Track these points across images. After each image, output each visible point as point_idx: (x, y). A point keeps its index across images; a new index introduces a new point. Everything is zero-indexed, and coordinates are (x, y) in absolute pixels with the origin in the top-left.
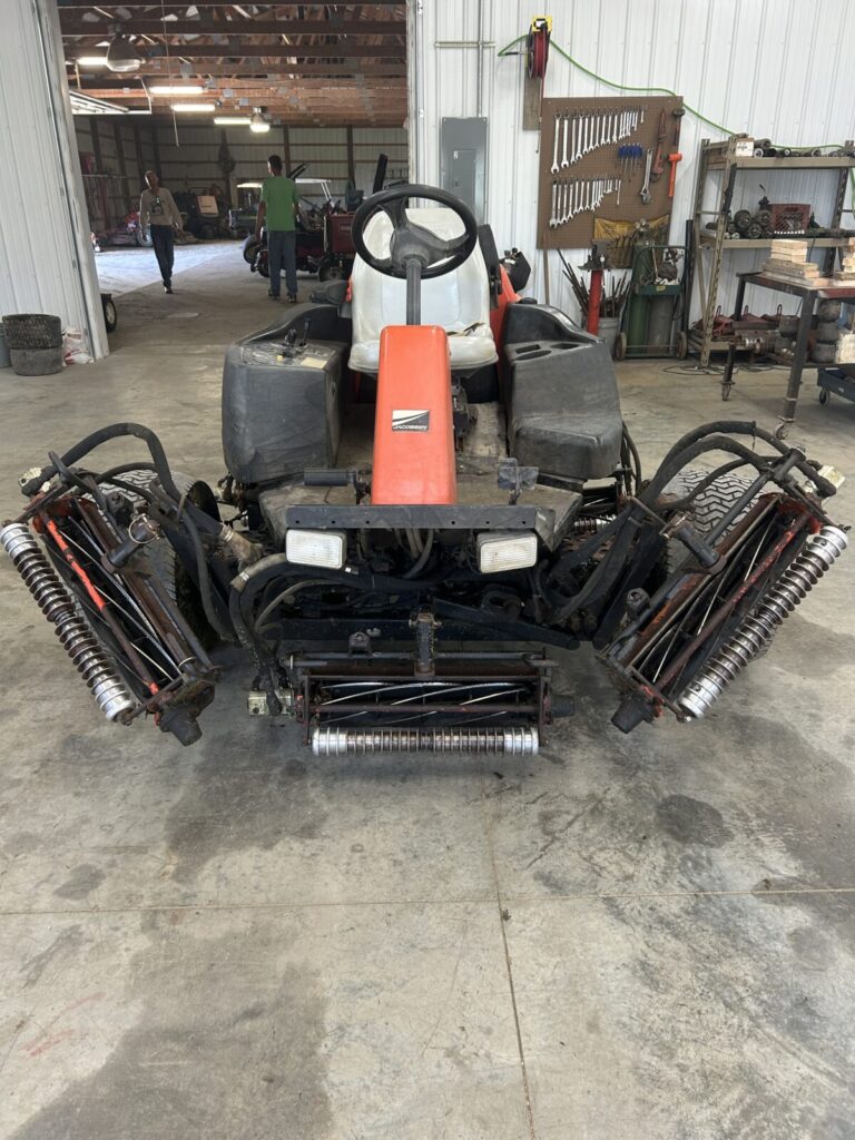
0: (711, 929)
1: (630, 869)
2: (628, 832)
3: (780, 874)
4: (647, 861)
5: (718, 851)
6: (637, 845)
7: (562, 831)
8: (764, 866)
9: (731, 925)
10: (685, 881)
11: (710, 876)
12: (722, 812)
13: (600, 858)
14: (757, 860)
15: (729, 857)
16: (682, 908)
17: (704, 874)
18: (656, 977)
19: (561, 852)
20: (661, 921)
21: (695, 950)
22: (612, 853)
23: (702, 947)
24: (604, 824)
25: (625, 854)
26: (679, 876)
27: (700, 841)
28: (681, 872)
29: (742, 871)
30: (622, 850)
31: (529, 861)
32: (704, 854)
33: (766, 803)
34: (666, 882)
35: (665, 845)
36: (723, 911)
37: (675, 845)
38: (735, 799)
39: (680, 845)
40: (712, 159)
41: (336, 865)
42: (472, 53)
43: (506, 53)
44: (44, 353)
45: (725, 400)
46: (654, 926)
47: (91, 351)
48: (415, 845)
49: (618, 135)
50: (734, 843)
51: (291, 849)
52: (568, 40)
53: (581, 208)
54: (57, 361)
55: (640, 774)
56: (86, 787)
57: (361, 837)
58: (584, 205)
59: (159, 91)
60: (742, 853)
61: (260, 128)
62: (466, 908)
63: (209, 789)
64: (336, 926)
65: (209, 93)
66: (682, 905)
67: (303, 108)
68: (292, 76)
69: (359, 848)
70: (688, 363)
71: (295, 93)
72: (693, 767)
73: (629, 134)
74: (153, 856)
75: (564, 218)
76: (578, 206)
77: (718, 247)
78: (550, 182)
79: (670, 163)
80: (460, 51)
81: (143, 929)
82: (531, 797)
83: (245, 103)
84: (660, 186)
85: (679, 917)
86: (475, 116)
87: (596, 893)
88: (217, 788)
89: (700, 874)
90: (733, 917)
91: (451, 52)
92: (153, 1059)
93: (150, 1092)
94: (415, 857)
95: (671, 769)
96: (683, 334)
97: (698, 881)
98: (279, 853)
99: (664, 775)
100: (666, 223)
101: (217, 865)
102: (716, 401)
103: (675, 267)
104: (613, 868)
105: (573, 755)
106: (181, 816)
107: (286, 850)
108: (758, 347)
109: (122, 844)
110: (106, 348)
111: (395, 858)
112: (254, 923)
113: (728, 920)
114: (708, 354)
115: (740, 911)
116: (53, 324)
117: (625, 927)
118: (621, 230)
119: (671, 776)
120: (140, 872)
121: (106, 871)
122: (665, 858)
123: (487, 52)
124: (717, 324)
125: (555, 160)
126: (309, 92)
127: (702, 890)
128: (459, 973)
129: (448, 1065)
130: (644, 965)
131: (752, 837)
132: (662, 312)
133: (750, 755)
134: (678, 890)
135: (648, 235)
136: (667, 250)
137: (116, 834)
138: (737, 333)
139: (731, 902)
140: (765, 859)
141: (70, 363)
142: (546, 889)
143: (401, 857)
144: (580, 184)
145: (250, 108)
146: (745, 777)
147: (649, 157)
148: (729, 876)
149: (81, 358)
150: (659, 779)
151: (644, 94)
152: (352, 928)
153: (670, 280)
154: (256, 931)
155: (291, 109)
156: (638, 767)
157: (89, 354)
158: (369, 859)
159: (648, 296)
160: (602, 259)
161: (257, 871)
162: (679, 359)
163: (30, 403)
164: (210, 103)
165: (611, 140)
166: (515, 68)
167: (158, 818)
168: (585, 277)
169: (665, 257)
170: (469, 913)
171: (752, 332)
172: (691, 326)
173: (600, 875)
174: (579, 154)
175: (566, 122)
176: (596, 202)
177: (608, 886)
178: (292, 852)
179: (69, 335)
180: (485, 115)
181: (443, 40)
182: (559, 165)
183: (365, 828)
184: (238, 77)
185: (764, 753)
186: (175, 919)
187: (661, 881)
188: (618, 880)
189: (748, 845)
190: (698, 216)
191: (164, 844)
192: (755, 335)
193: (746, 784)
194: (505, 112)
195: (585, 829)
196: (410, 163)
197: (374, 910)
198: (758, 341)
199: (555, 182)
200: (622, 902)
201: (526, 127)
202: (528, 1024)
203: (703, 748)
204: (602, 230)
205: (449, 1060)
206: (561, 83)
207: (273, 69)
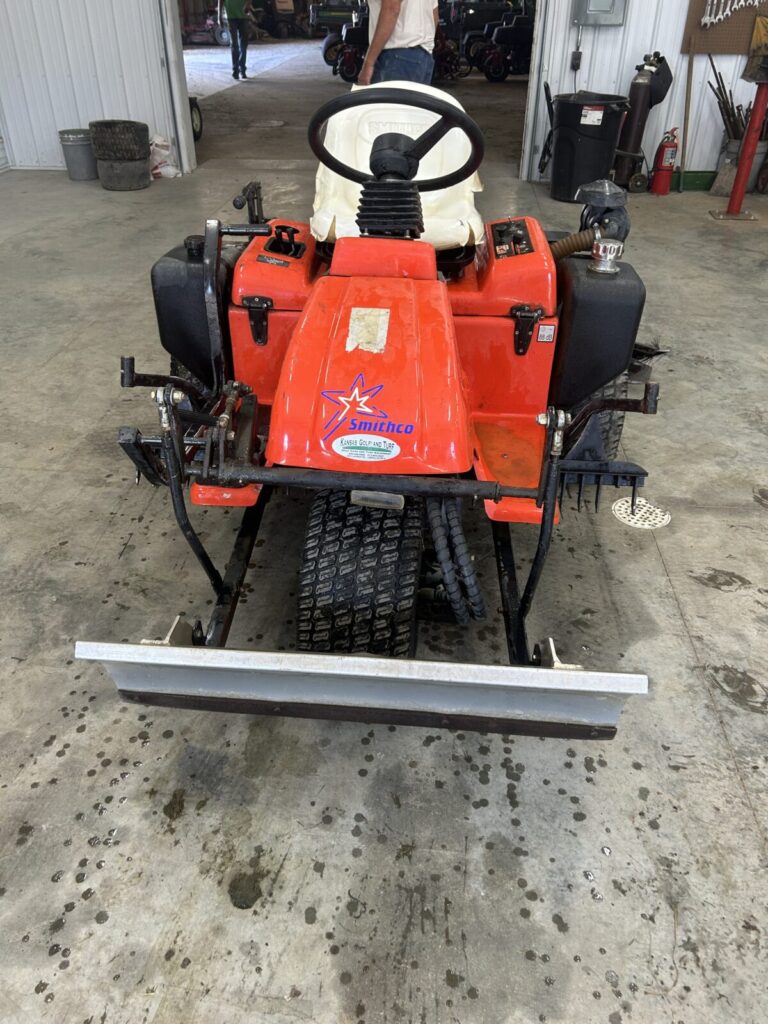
44: (131, 165)
47: (179, 165)
53: (742, 3)
54: (145, 175)
75: (720, 16)
110: (194, 160)
116: (139, 131)
141: (158, 176)
149: (169, 171)
157: (177, 166)
163: (119, 224)
179: (157, 145)
204: (763, 32)
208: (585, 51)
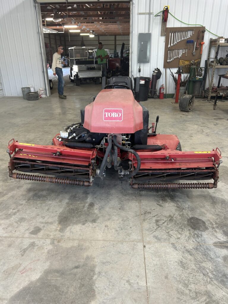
0: (200, 254)
1: (179, 236)
2: (179, 226)
3: (221, 240)
4: (184, 234)
5: (204, 232)
6: (182, 230)
7: (161, 225)
8: (216, 237)
9: (206, 253)
10: (194, 240)
11: (201, 239)
12: (206, 222)
13: (171, 233)
14: (215, 236)
15: (207, 234)
16: (193, 248)
17: (200, 239)
18: (185, 265)
19: (161, 230)
20: (187, 250)
21: (196, 259)
22: (174, 231)
23: (198, 258)
24: (173, 224)
25: (178, 232)
26: (193, 239)
27: (199, 230)
28: (193, 238)
29: (210, 239)
30: (177, 231)
31: (152, 232)
32: (200, 233)
33: (218, 220)
34: (189, 240)
35: (189, 230)
36: (204, 249)
37: (192, 230)
38: (209, 219)
39: (193, 230)
40: (213, 43)
41: (101, 230)
42: (147, 16)
43: (157, 16)
44: (34, 95)
45: (214, 110)
46: (185, 252)
47: (46, 94)
48: (122, 226)
49: (187, 37)
50: (209, 231)
51: (89, 225)
52: (173, 11)
53: (176, 57)
54: (38, 97)
55: (184, 211)
56: (38, 207)
57: (108, 223)
58: (177, 56)
59: (66, 27)
60: (211, 234)
61: (92, 36)
62: (134, 244)
63: (70, 208)
64: (100, 246)
65: (79, 27)
66: (193, 247)
67: (103, 31)
68: (100, 22)
69: (107, 226)
70: (204, 99)
71: (101, 27)
72: (198, 209)
73: (190, 37)
74: (54, 225)
75: (171, 60)
76: (175, 57)
77: (214, 68)
78: (168, 50)
79: (201, 45)
80: (144, 15)
81: (51, 244)
82: (153, 215)
83: (88, 30)
84: (198, 51)
85: (192, 250)
86: (148, 32)
87: (169, 242)
88: (71, 208)
89: (198, 239)
90: (207, 251)
91: (142, 16)
92: (51, 277)
93: (50, 285)
94: (122, 229)
95: (192, 210)
96: (203, 91)
97: (198, 240)
98: (86, 226)
99: (190, 211)
100: (199, 61)
101: (70, 228)
102: (212, 110)
103: (202, 73)
104: (174, 235)
105: (166, 205)
106: (62, 215)
107: (88, 225)
108: (224, 95)
109: (46, 222)
110: (50, 94)
111: (116, 229)
112: (79, 244)
113: (205, 251)
114: (210, 97)
115: (209, 249)
117: (177, 251)
118: (187, 63)
119: (192, 212)
120: (51, 229)
121: (42, 228)
122: (189, 234)
123: (151, 15)
124: (213, 89)
125: (169, 44)
126: (105, 26)
127: (199, 243)
128: (131, 261)
129: (127, 285)
130: (181, 262)
131: (214, 230)
132: (198, 85)
133: (215, 207)
134: (192, 243)
135: (195, 64)
136: (199, 68)
137: (45, 219)
138: (218, 91)
139: (207, 247)
140: (217, 236)
141: (41, 97)
142: (156, 240)
143: (118, 229)
144: (176, 51)
145: (90, 31)
146: (213, 213)
147: (195, 43)
148: (206, 239)
149: (44, 96)
150: (189, 212)
151: (194, 26)
152: (104, 247)
153: (200, 77)
154: (79, 246)
155: (100, 31)
156: (183, 209)
158: (109, 229)
159: (194, 81)
160: (181, 71)
161: (80, 231)
162: (202, 98)
163: (30, 107)
164: (79, 30)
165: (185, 38)
166: (159, 19)
167: (56, 215)
168: (176, 76)
169: (199, 70)
170: (135, 245)
171: (222, 91)
172: (206, 89)
173: (171, 237)
174: (176, 42)
175: (173, 34)
176: (180, 55)
177: (172, 240)
178: (90, 226)
179: (41, 90)
180: (151, 32)
181: (140, 12)
182: (170, 45)
183: (109, 221)
184: (87, 23)
185: (219, 207)
186: (59, 242)
187: (187, 240)
188: (176, 239)
189: (212, 232)
190: (208, 59)
191: (57, 222)
192: (223, 92)
193: (213, 215)
194: (156, 31)
195: (168, 225)
196: (130, 45)
197: (110, 243)
198: (224, 93)
199: (169, 50)
200: (176, 245)
201: (162, 35)
202: (149, 275)
203: (202, 205)
204: (182, 63)
205: (127, 283)
206: (171, 23)
207: (96, 21)
208: (142, 68)
